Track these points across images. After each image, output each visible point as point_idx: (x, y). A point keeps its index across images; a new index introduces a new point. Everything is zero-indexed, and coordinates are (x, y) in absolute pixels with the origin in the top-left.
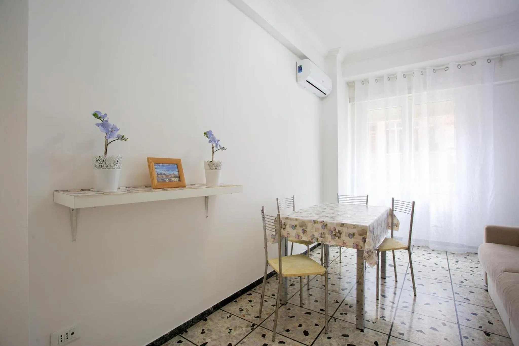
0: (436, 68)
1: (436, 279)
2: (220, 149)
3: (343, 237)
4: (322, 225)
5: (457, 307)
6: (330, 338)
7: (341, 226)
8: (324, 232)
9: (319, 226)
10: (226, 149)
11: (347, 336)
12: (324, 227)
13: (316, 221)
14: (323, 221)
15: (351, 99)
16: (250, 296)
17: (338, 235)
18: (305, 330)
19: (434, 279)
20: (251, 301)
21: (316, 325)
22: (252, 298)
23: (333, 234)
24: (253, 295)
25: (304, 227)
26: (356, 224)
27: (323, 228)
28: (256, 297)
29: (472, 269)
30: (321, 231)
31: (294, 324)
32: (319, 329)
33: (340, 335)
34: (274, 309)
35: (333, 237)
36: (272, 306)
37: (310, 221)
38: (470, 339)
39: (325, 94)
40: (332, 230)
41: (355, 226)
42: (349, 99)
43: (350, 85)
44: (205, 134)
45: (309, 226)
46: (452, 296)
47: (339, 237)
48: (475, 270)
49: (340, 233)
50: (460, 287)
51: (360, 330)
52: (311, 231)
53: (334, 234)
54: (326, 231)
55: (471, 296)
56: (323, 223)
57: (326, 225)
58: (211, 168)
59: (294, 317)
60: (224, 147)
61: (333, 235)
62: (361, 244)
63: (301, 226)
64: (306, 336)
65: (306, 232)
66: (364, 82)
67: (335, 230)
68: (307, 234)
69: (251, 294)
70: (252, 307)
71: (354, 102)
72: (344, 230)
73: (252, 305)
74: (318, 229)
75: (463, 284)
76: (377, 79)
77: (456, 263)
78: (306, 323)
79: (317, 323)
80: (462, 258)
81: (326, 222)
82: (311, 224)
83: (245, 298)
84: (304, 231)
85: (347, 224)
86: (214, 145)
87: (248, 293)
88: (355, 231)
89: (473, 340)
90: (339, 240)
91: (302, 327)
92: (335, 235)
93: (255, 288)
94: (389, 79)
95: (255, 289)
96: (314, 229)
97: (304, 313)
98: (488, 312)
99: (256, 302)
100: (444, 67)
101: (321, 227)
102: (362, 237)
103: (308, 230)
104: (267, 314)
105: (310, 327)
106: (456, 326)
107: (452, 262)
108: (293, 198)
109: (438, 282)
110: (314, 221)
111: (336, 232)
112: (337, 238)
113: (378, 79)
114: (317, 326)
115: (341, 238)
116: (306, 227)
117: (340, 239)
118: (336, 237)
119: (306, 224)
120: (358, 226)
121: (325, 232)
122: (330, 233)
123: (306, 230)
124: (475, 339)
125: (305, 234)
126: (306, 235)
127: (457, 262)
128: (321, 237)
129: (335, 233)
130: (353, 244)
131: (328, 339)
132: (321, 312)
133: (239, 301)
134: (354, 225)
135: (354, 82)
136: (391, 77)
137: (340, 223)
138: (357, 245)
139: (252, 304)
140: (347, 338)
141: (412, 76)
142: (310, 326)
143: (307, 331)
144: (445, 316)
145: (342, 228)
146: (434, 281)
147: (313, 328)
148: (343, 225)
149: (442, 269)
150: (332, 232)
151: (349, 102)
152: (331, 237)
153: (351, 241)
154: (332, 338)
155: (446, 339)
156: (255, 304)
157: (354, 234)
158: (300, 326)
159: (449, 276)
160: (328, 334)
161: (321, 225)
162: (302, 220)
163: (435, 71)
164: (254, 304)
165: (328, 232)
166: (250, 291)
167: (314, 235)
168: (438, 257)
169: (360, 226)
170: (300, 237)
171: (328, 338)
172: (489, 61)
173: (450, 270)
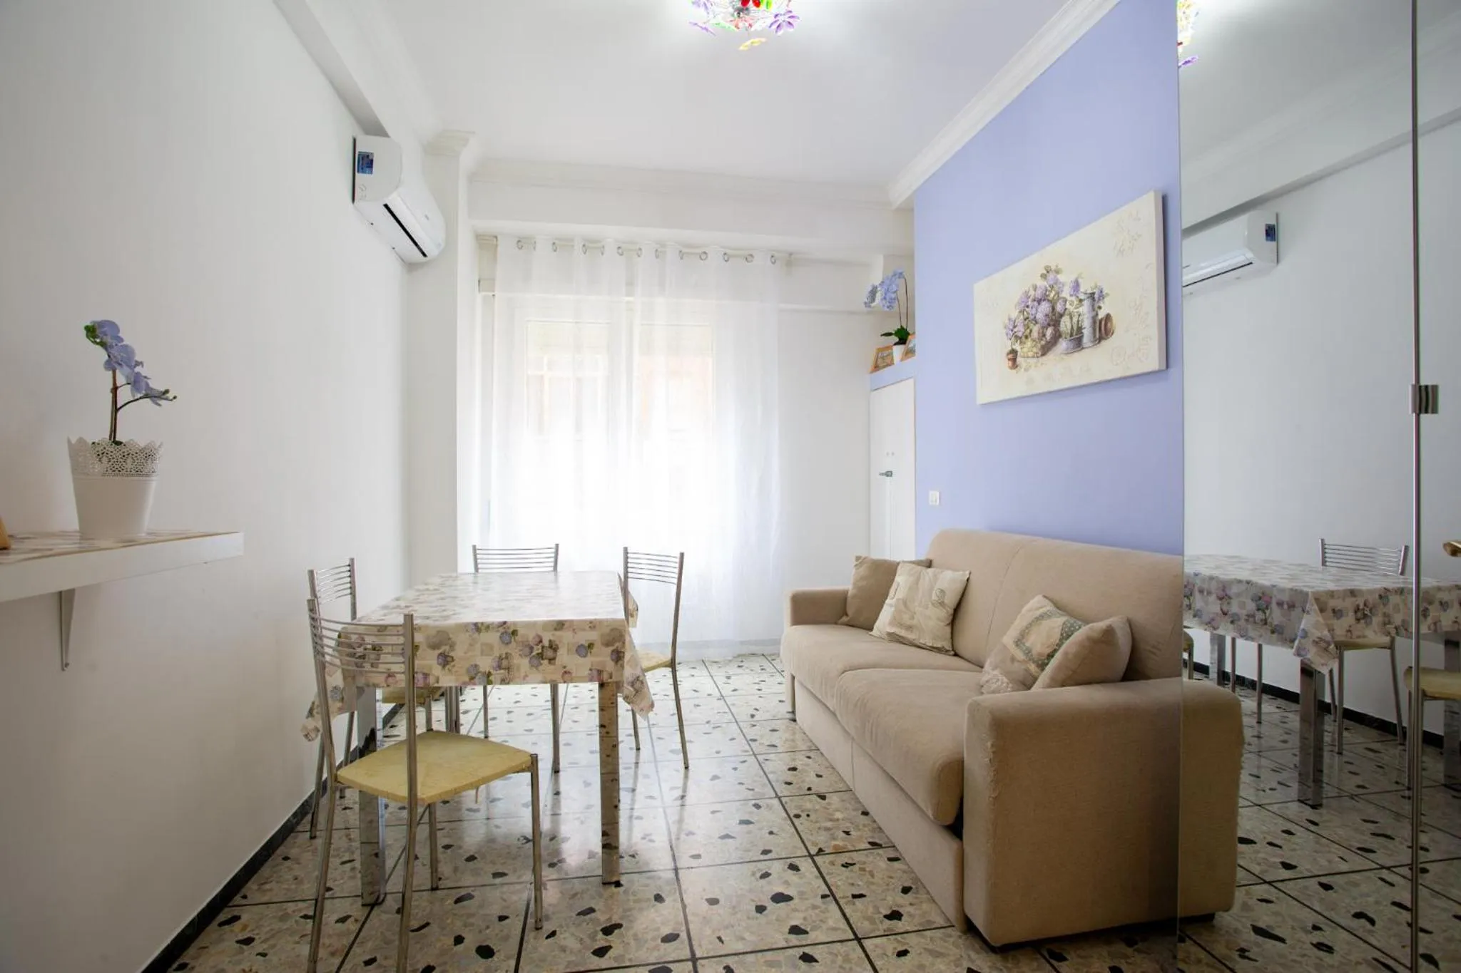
0: (684, 250)
1: (708, 722)
2: (146, 396)
3: (564, 657)
4: (502, 634)
5: (763, 765)
6: (553, 934)
7: (556, 629)
8: (506, 654)
9: (493, 638)
10: (175, 398)
11: (591, 910)
12: (507, 638)
13: (482, 623)
14: (505, 623)
15: (485, 282)
16: (237, 926)
17: (549, 653)
18: (477, 945)
19: (704, 723)
20: (248, 941)
21: (502, 918)
22: (249, 929)
23: (534, 653)
24: (245, 918)
25: (445, 648)
26: (596, 619)
27: (503, 642)
28: (261, 919)
29: (757, 687)
30: (499, 650)
31: (438, 945)
32: (515, 925)
33: (574, 915)
34: (348, 930)
35: (535, 662)
36: (340, 925)
37: (465, 627)
38: (804, 815)
39: (424, 255)
40: (531, 644)
41: (593, 625)
42: (479, 281)
43: (486, 243)
44: (91, 331)
45: (462, 642)
46: (747, 748)
47: (551, 660)
48: (762, 685)
49: (553, 647)
50: (754, 726)
51: (613, 886)
52: (470, 654)
53: (538, 654)
54: (513, 649)
55: (775, 739)
56: (505, 626)
57: (514, 633)
58: (117, 470)
59: (427, 924)
60: (167, 392)
61: (534, 656)
62: (610, 666)
63: (434, 647)
64: (490, 959)
65: (453, 660)
66: (523, 243)
67: (541, 641)
68: (454, 666)
69: (236, 918)
70: (264, 955)
71: (494, 291)
72: (566, 638)
73: (260, 950)
74: (491, 647)
75: (755, 719)
76: (557, 242)
77: (729, 681)
78: (472, 925)
79: (501, 914)
80: (733, 670)
81: (515, 624)
82: (468, 634)
83: (220, 940)
84: (446, 660)
85: (571, 621)
86: (121, 380)
87: (222, 917)
88: (593, 636)
89: (808, 816)
90: (552, 667)
91: (465, 941)
92: (541, 656)
93: (242, 893)
94: (585, 248)
95: (245, 897)
96: (478, 646)
97: (450, 901)
98: (809, 757)
99: (274, 935)
100: (700, 251)
101: (498, 637)
102: (611, 648)
103: (458, 653)
104: (333, 954)
105: (488, 931)
106: (776, 802)
107: (721, 680)
108: (349, 565)
109: (714, 728)
110: (476, 624)
111: (543, 647)
112: (546, 662)
113: (560, 245)
114: (507, 921)
115: (558, 661)
116: (452, 647)
117: (554, 664)
118: (543, 659)
119: (449, 639)
120: (601, 622)
121: (509, 651)
122: (527, 650)
123: (451, 654)
124: (810, 813)
125: (447, 667)
126: (449, 670)
127: (729, 678)
128: (500, 667)
129: (540, 651)
130: (590, 672)
131: (549, 940)
132: (498, 881)
133: (195, 958)
134: (591, 622)
135: (496, 237)
136: (591, 246)
137: (553, 621)
138: (600, 672)
139: (258, 946)
140: (593, 915)
141: (636, 256)
142: (488, 927)
143: (484, 944)
144: (753, 790)
145: (558, 633)
146: (708, 728)
147: (497, 931)
148: (560, 625)
149: (709, 698)
150: (532, 648)
151: (479, 291)
152: (530, 662)
153: (582, 665)
154: (558, 933)
155: (771, 833)
156: (272, 942)
157: (591, 646)
158: (459, 940)
159: (727, 710)
160: (544, 928)
161: (499, 634)
162: (434, 627)
163: (682, 255)
164: (265, 946)
165: (520, 650)
166: (226, 910)
167: (476, 666)
168: (693, 676)
169: (607, 620)
170: (431, 680)
171: (548, 937)
172: (773, 259)
173: (725, 698)
